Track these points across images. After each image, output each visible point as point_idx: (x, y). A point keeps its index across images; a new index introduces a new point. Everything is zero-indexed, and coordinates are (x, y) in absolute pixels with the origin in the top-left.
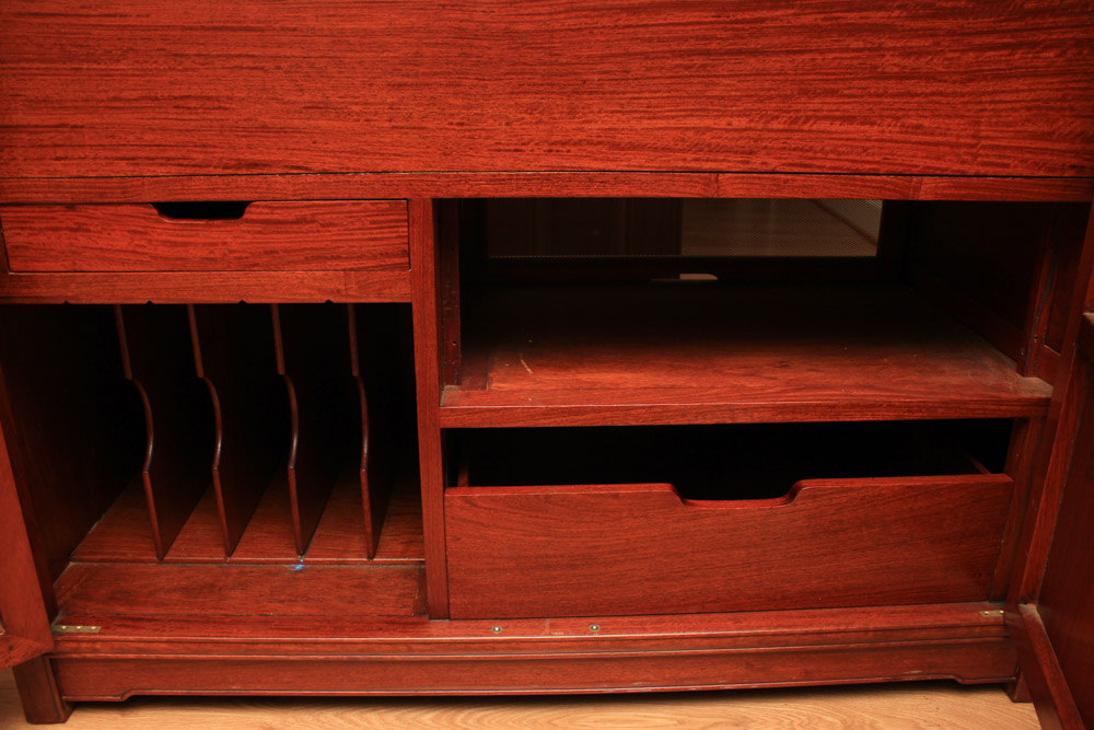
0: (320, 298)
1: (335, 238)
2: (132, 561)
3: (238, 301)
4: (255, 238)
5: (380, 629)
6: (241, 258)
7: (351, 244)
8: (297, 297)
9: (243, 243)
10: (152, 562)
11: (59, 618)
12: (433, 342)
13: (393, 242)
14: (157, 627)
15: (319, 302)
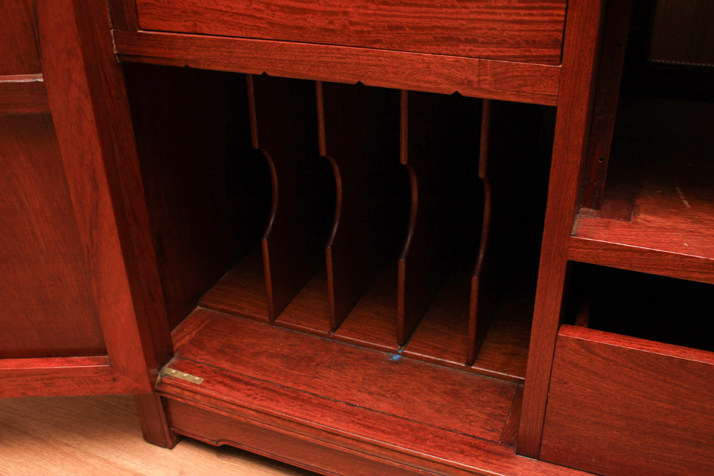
0: (447, 89)
1: (472, 16)
2: (248, 317)
3: (355, 81)
4: (379, 10)
5: (462, 452)
6: (362, 32)
7: (491, 25)
8: (422, 84)
9: (365, 14)
10: (265, 321)
11: (173, 360)
12: (576, 158)
13: (543, 27)
14: (250, 392)
15: (446, 93)
